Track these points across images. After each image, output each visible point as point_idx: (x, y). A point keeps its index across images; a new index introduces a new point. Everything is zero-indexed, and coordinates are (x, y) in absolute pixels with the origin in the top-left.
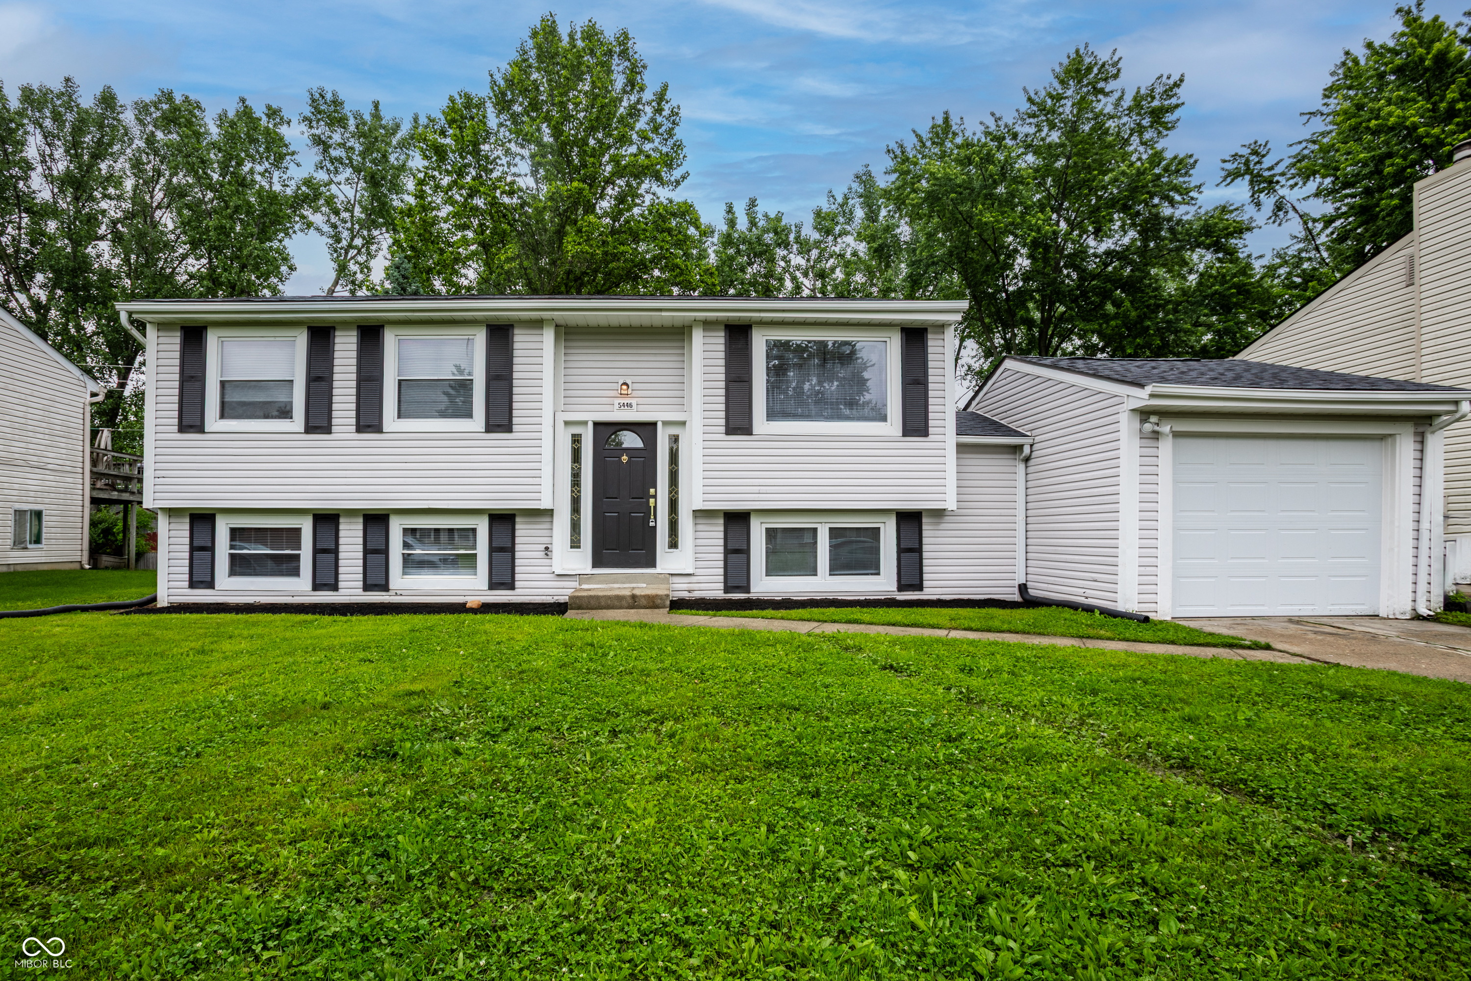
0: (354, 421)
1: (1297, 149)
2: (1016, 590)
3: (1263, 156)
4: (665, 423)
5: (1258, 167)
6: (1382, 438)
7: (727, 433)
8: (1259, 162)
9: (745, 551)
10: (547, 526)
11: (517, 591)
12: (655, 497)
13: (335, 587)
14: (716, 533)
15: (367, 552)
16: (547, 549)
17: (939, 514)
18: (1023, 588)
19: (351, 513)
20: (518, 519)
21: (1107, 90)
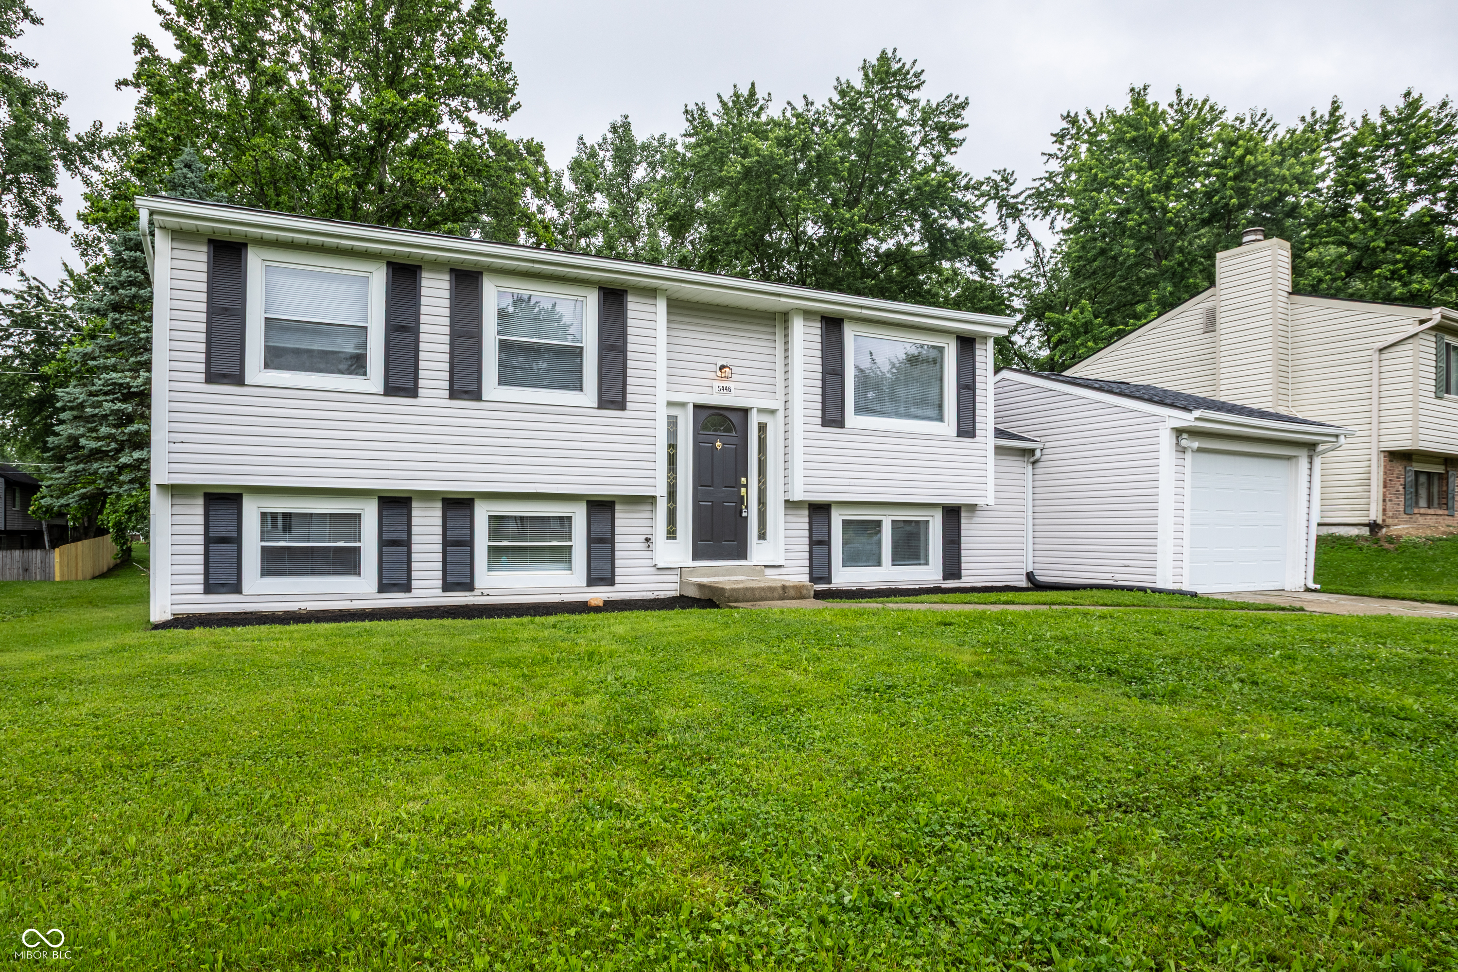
0: (446, 385)
1: (1037, 184)
2: (1024, 578)
3: (1011, 184)
4: (760, 411)
5: (1005, 192)
6: (1289, 458)
7: (824, 425)
8: (1007, 189)
9: (826, 543)
10: (648, 515)
11: (617, 587)
12: (746, 486)
13: (406, 587)
14: (801, 522)
15: (447, 544)
16: (647, 540)
17: (972, 508)
18: (1030, 576)
19: (427, 496)
20: (618, 507)
21: (910, 98)
